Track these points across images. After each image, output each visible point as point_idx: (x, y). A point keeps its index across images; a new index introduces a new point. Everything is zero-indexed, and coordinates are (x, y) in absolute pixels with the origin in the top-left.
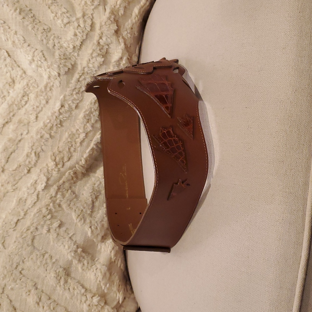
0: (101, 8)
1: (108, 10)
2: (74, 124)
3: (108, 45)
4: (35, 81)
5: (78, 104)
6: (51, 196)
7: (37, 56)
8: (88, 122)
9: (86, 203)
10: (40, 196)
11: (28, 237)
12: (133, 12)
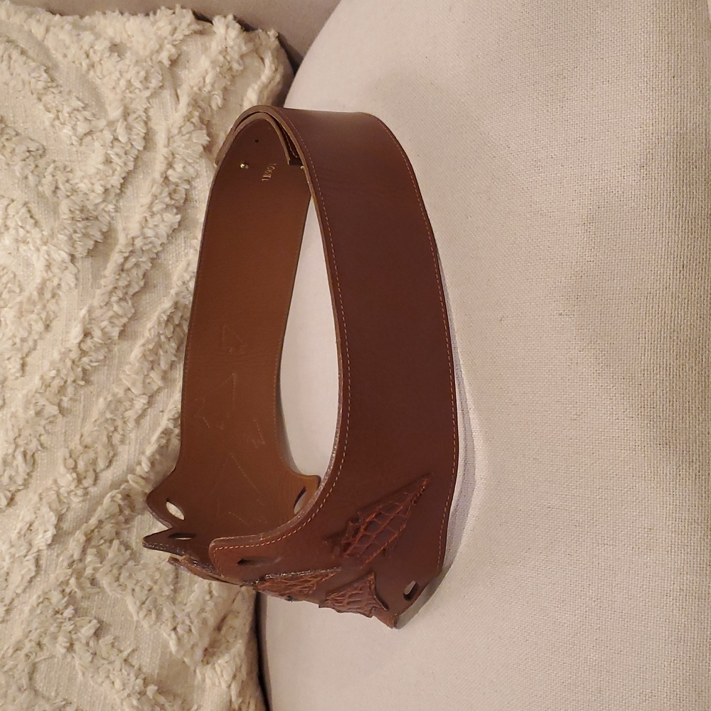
0: (167, 94)
1: (184, 100)
2: (117, 375)
3: (189, 182)
4: (15, 276)
5: (124, 326)
6: (72, 560)
7: (14, 216)
8: (152, 369)
9: (158, 569)
10: (42, 562)
11: (19, 666)
12: (245, 99)
